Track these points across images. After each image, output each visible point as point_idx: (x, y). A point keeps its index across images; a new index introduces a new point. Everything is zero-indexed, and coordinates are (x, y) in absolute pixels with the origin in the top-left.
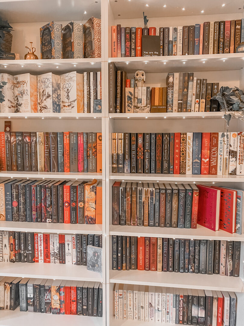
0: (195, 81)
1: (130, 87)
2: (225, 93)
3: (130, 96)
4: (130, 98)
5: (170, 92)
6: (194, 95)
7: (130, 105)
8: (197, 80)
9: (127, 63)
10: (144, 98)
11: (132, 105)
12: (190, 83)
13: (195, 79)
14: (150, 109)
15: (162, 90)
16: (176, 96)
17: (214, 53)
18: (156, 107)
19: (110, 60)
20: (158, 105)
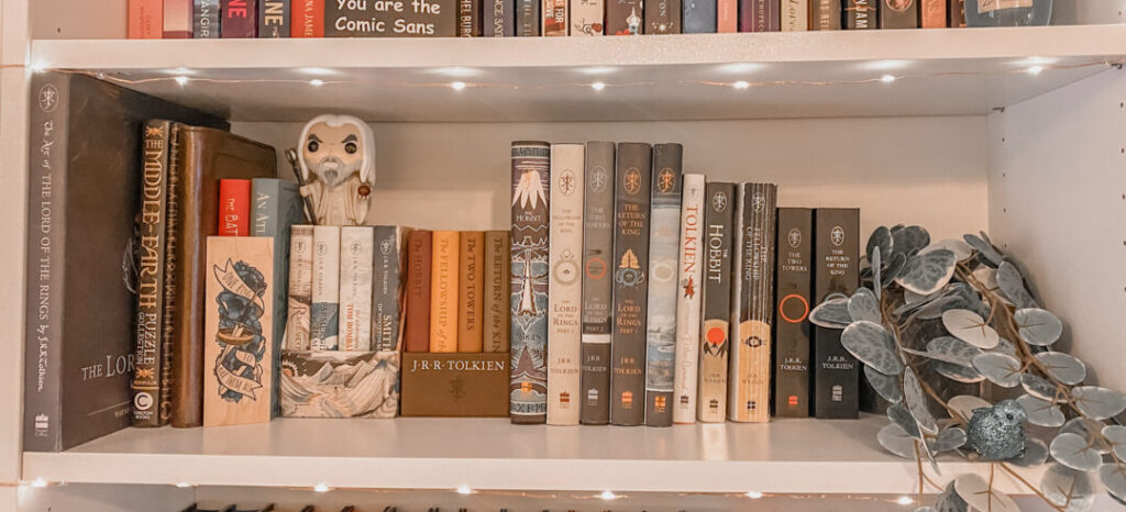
0: (694, 199)
1: (248, 231)
2: (901, 282)
3: (245, 292)
4: (240, 311)
5: (524, 267)
6: (689, 290)
7: (241, 355)
8: (709, 189)
9: (182, 81)
10: (356, 301)
11: (259, 357)
12: (662, 215)
13: (695, 182)
14: (400, 374)
15: (477, 250)
16: (565, 295)
17: (813, 24)
18: (437, 365)
19: (43, 58)
20: (450, 347)
